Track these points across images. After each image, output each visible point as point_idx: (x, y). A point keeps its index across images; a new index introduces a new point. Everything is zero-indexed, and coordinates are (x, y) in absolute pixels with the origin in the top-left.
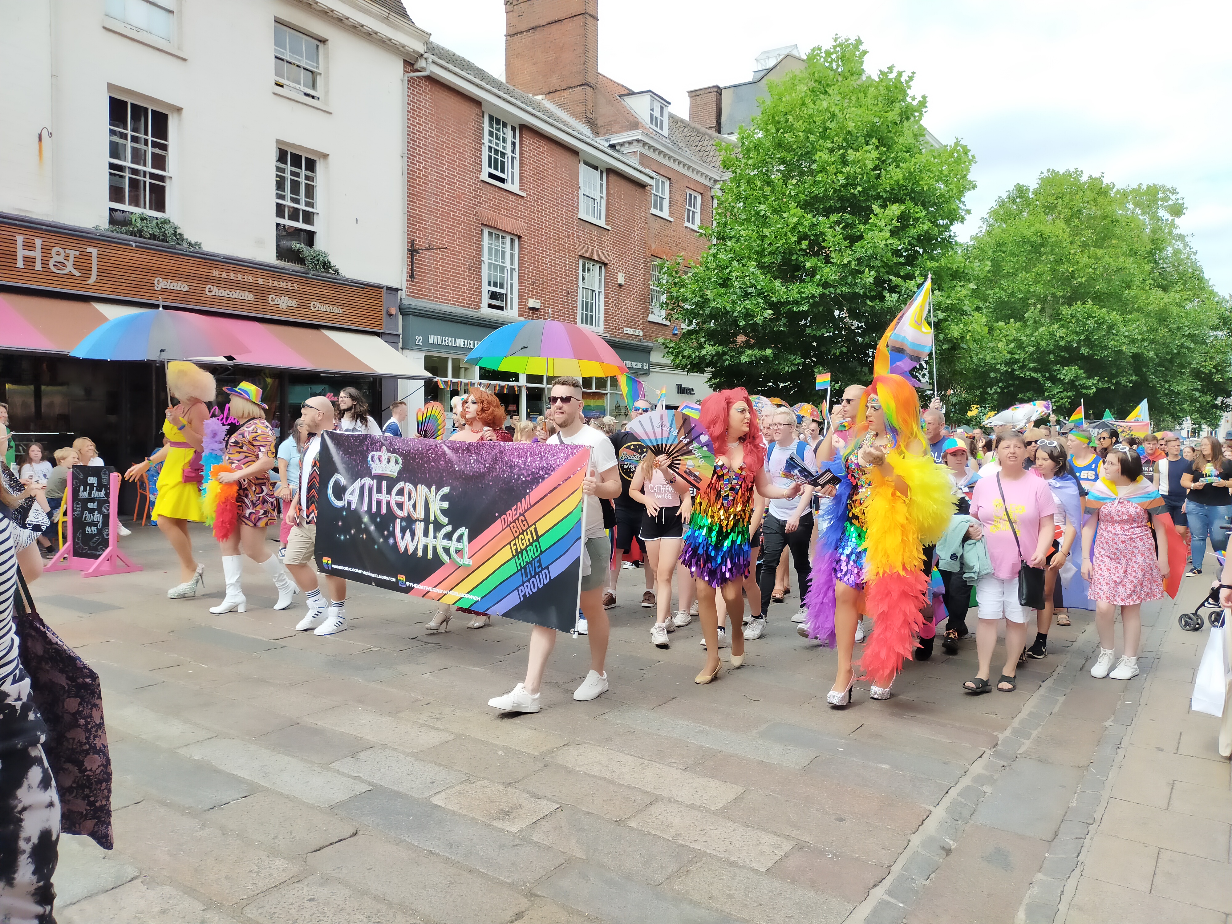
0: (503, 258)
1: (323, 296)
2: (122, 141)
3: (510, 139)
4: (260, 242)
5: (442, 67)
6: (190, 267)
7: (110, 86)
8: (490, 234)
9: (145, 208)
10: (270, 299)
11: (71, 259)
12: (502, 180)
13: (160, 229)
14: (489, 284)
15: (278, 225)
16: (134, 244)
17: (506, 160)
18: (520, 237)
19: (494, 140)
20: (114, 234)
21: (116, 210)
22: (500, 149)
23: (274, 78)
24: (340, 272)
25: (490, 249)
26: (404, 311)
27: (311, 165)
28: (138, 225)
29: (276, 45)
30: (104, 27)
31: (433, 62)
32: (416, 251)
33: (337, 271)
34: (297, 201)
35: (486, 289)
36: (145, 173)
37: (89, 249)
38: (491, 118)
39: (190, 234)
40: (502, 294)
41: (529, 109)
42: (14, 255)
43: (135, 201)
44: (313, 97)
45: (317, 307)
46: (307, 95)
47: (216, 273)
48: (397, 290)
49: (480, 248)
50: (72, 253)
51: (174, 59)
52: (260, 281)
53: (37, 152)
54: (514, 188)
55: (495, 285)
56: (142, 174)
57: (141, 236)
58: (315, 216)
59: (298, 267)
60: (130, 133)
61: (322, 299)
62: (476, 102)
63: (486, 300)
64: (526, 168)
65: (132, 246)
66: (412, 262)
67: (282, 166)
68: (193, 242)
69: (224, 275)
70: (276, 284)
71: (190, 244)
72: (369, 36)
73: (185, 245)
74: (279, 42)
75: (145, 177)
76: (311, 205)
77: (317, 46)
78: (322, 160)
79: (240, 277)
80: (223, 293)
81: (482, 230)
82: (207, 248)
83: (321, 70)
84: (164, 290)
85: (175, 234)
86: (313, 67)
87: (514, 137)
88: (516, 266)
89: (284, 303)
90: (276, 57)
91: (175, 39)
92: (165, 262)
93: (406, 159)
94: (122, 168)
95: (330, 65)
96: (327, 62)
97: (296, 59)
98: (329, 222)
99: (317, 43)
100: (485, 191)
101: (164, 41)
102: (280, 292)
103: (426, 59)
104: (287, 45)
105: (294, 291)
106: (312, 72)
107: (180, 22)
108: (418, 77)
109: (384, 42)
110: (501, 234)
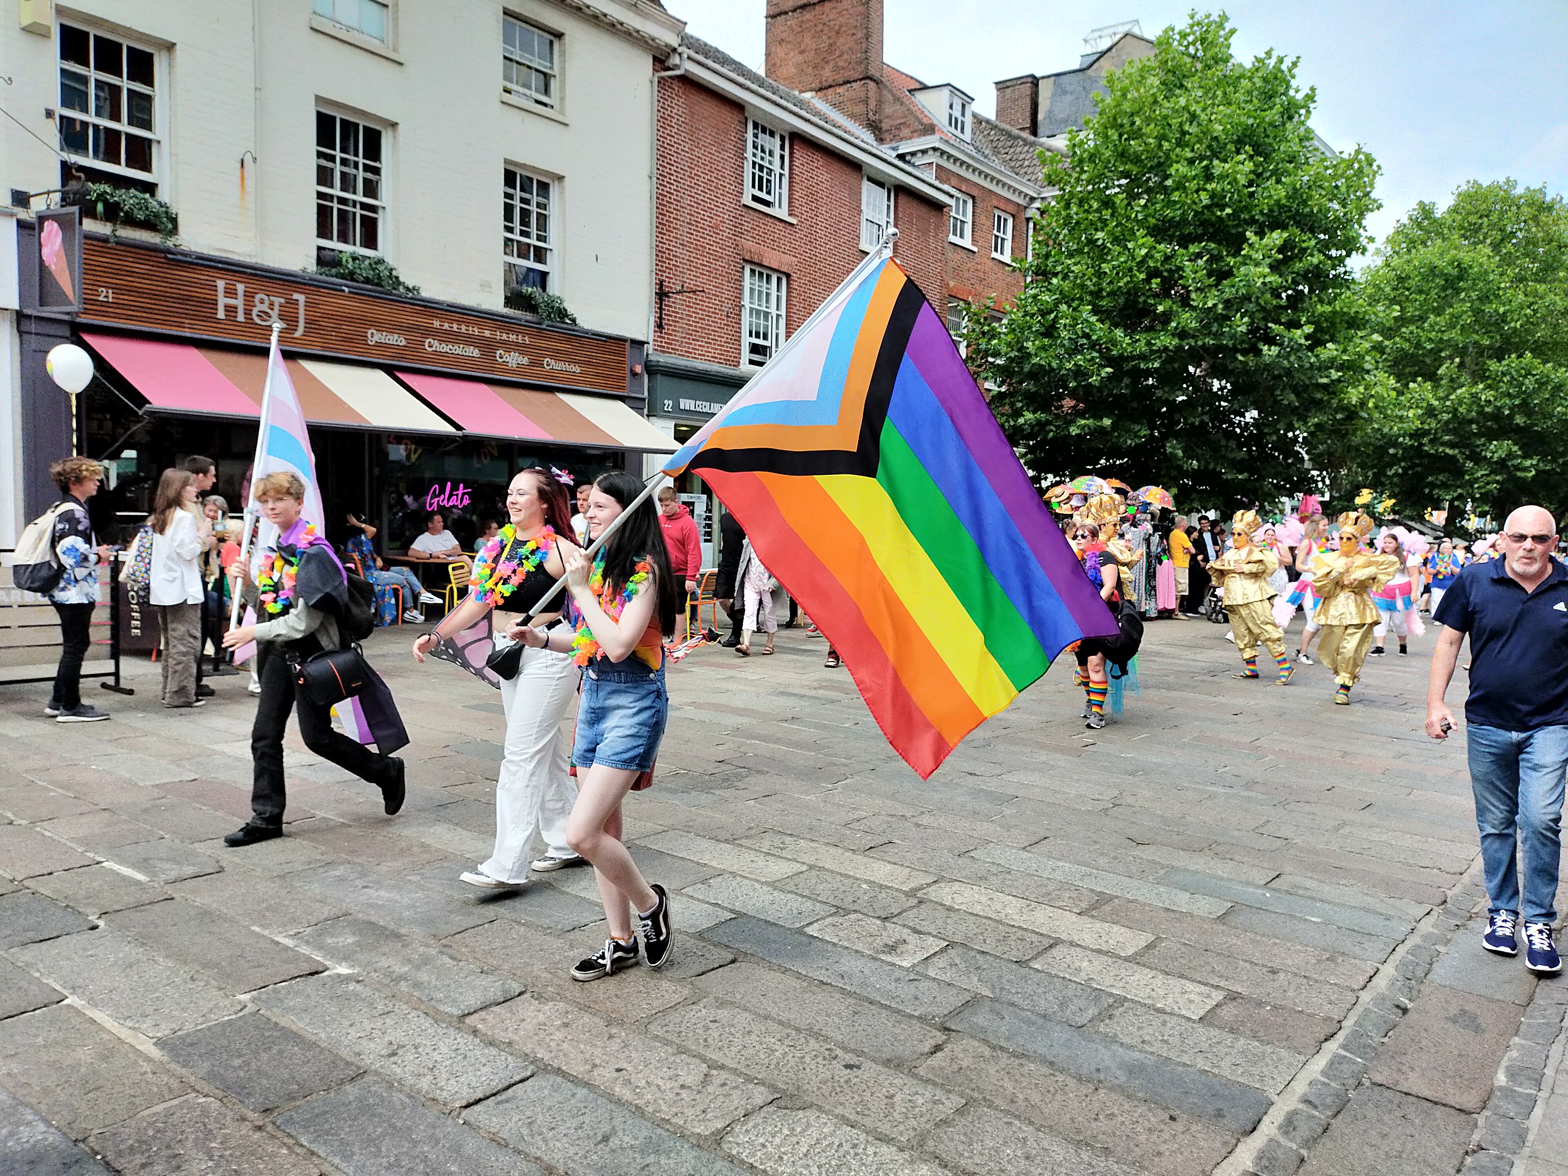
0: (767, 301)
1: (558, 351)
2: (329, 165)
3: (777, 152)
4: (485, 286)
5: (699, 63)
6: (408, 318)
7: (319, 99)
8: (753, 271)
9: (355, 244)
10: (497, 355)
11: (277, 308)
12: (767, 204)
13: (374, 270)
14: (751, 335)
15: (505, 264)
16: (346, 290)
17: (772, 178)
18: (788, 276)
19: (759, 153)
20: (324, 277)
21: (324, 249)
22: (766, 164)
23: (501, 83)
24: (578, 322)
25: (752, 290)
26: (652, 369)
27: (544, 190)
28: (350, 266)
29: (505, 42)
30: (312, 28)
31: (689, 58)
32: (666, 295)
33: (574, 321)
34: (528, 235)
35: (746, 341)
36: (355, 202)
37: (296, 296)
38: (756, 126)
39: (408, 278)
40: (765, 347)
41: (803, 113)
42: (215, 303)
43: (344, 237)
44: (545, 105)
45: (552, 364)
46: (537, 102)
47: (437, 324)
48: (642, 343)
49: (740, 289)
50: (278, 301)
51: (389, 64)
52: (487, 333)
53: (238, 180)
54: (782, 212)
55: (758, 336)
56: (351, 204)
57: (353, 280)
58: (548, 253)
59: (529, 316)
60: (338, 154)
61: (557, 355)
62: (738, 106)
63: (746, 355)
64: (797, 187)
65: (343, 291)
66: (661, 309)
67: (510, 191)
68: (411, 287)
69: (446, 326)
70: (505, 336)
71: (408, 289)
72: (613, 28)
73: (401, 288)
74: (508, 39)
75: (354, 207)
76: (544, 239)
77: (551, 43)
78: (556, 183)
79: (463, 328)
80: (445, 348)
81: (743, 268)
82: (425, 294)
83: (556, 71)
84: (378, 345)
85: (390, 276)
86: (545, 67)
87: (782, 148)
88: (783, 312)
89: (514, 359)
90: (505, 58)
91: (390, 39)
92: (380, 311)
93: (655, 179)
94: (330, 198)
95: (567, 65)
96: (563, 62)
97: (527, 59)
98: (564, 260)
99: (552, 38)
100: (749, 216)
101: (377, 41)
102: (509, 346)
103: (680, 54)
104: (517, 42)
105: (524, 345)
106: (545, 74)
107: (396, 19)
108: (670, 77)
109: (630, 34)
110: (765, 272)
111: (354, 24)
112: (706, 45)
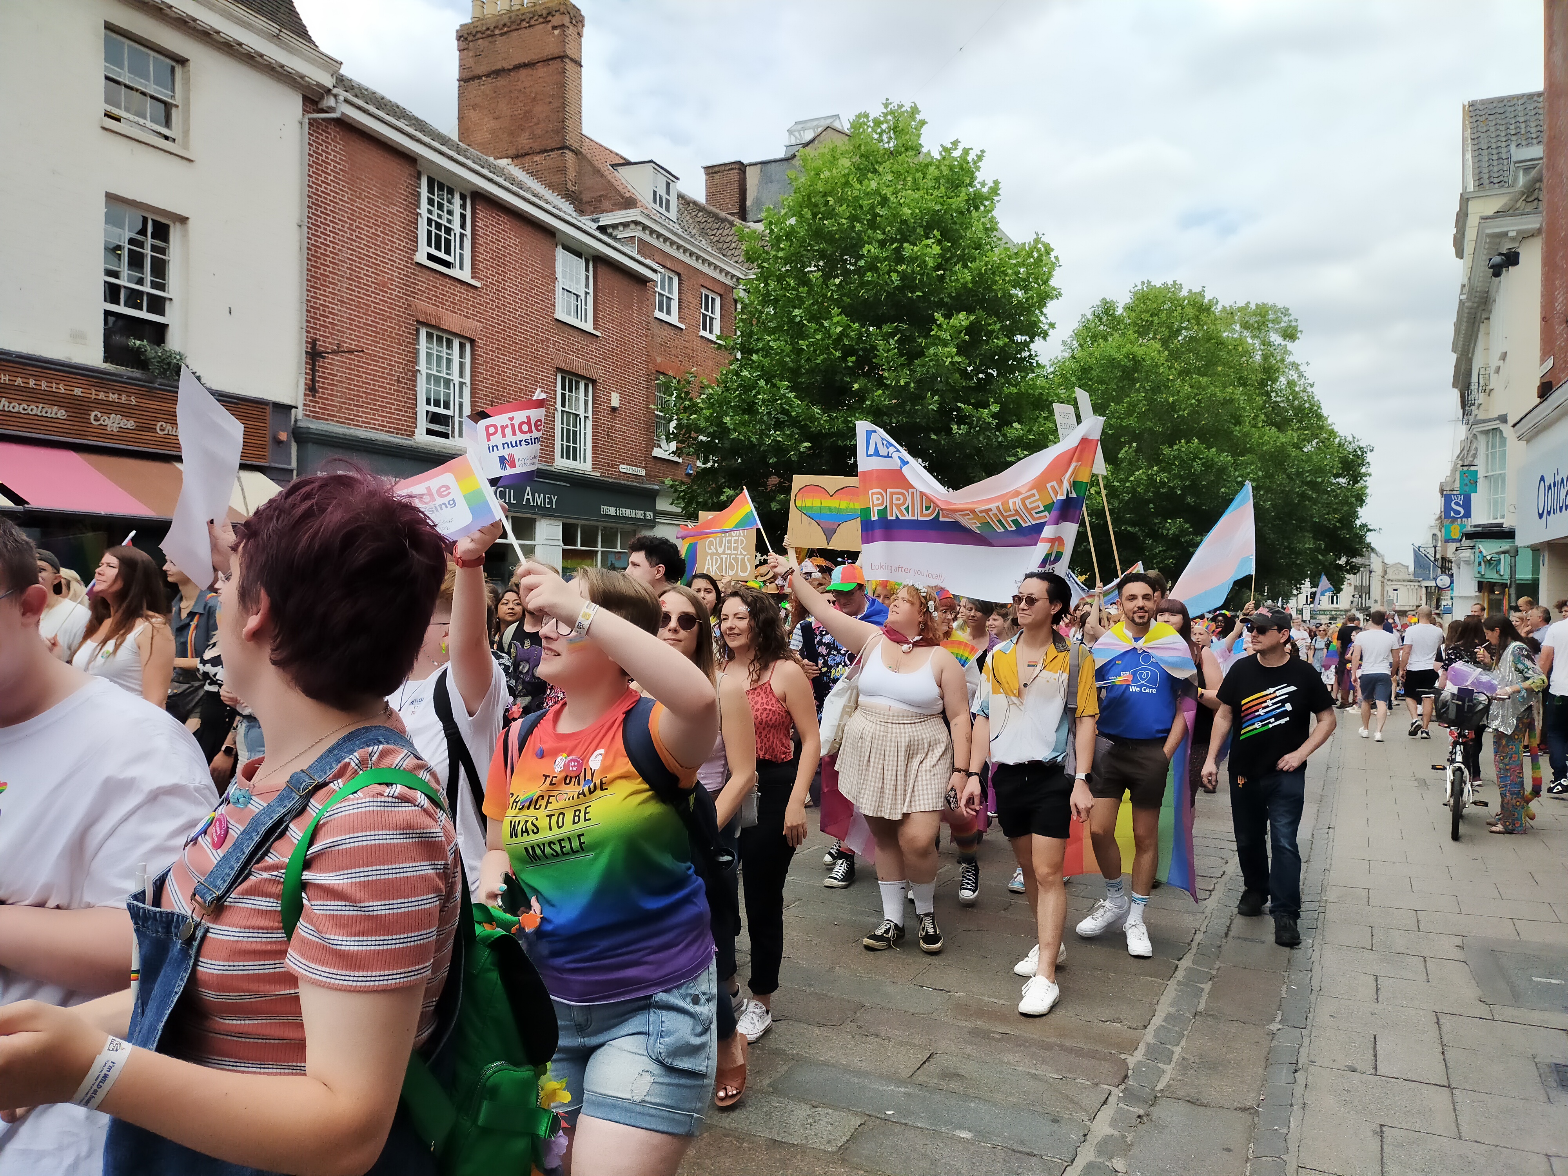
0: (448, 368)
3: (457, 210)
4: (78, 337)
5: (358, 108)
8: (429, 336)
10: (92, 417)
12: (448, 264)
14: (428, 402)
15: (107, 313)
17: (452, 238)
18: (472, 341)
19: (435, 210)
22: (444, 222)
23: (103, 107)
25: (429, 355)
26: (301, 436)
27: (162, 232)
29: (106, 60)
31: (346, 101)
32: (320, 355)
34: (140, 282)
35: (422, 408)
38: (431, 182)
40: (447, 417)
41: (485, 172)
44: (166, 138)
45: (167, 429)
46: (157, 134)
47: (5, 378)
48: (289, 408)
49: (416, 353)
52: (78, 392)
54: (465, 275)
55: (437, 404)
58: (167, 303)
59: (137, 373)
62: (409, 159)
63: (422, 423)
64: (481, 249)
66: (313, 370)
69: (19, 381)
70: (102, 396)
72: (251, 59)
74: (111, 56)
76: (162, 287)
77: (173, 70)
78: (178, 224)
79: (44, 385)
80: (17, 407)
81: (418, 330)
83: (178, 101)
86: (167, 96)
87: (464, 206)
88: (467, 379)
89: (114, 423)
90: (107, 78)
93: (306, 229)
95: (192, 95)
96: (187, 91)
97: (141, 84)
98: (187, 312)
99: (174, 63)
100: (422, 276)
102: (109, 408)
103: (335, 96)
104: (126, 63)
105: (130, 406)
106: (165, 103)
108: (323, 119)
109: (273, 69)
110: (445, 336)
112: (383, 98)
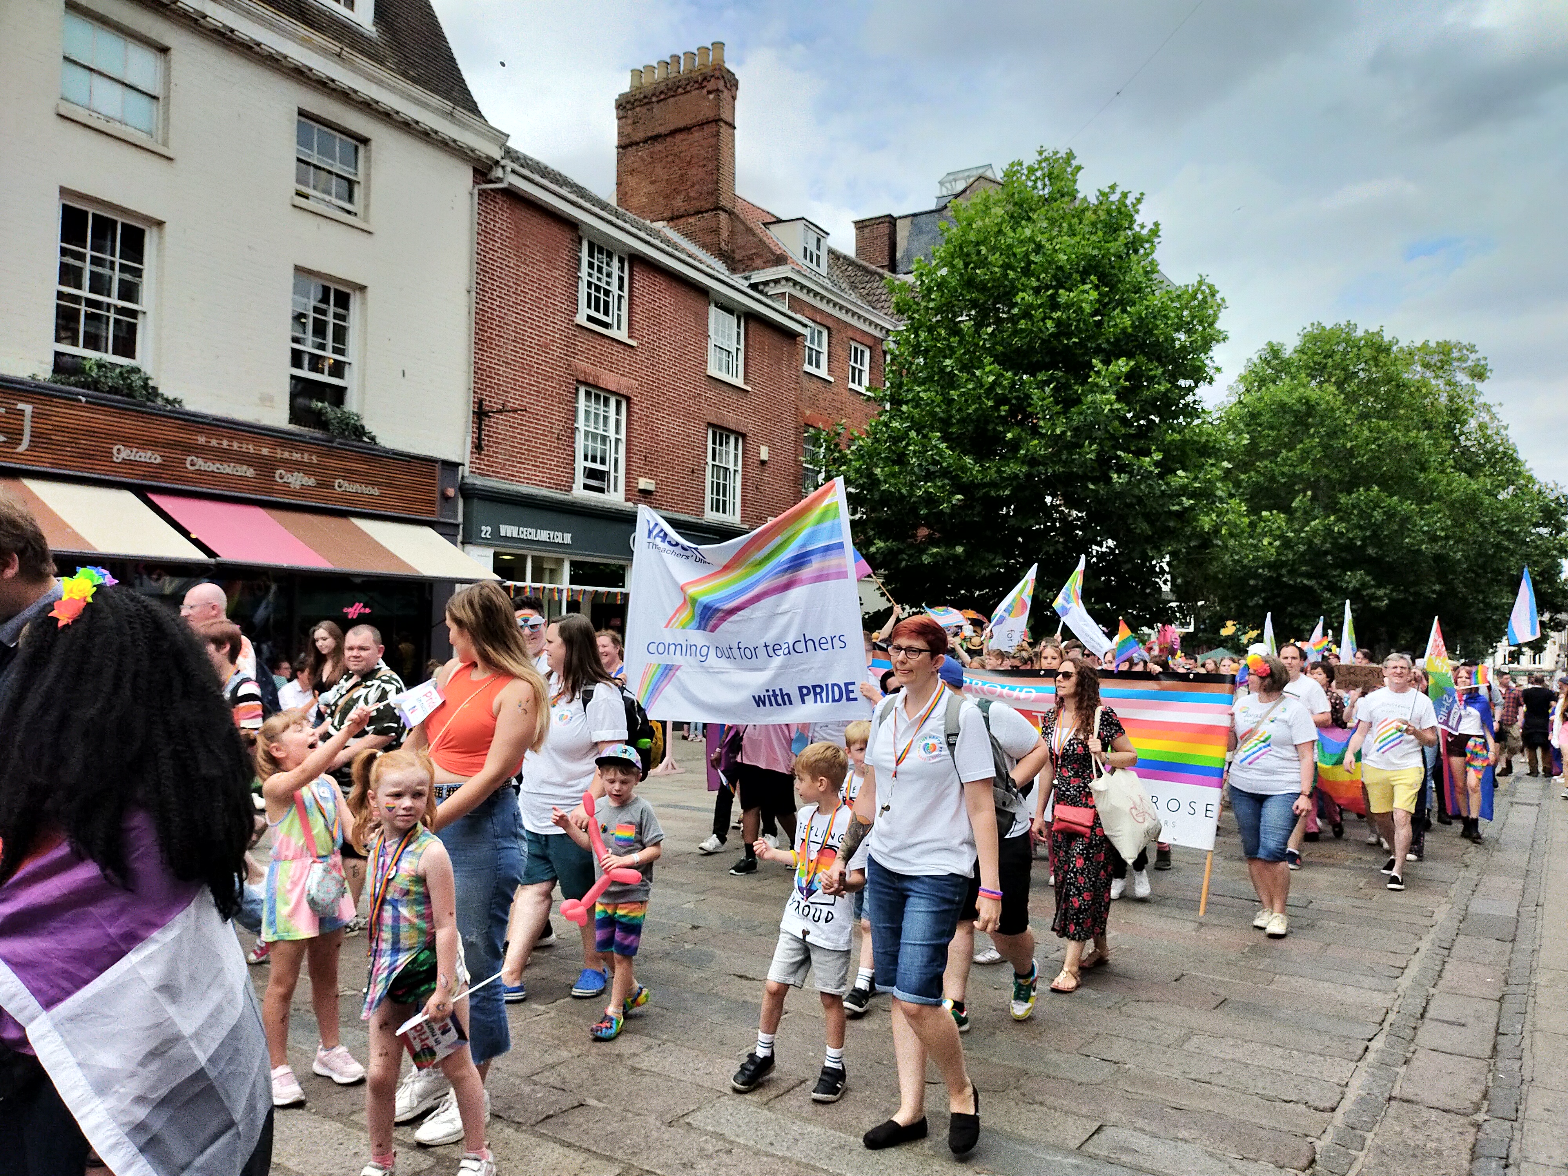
0: (605, 425)
1: (353, 472)
2: (78, 263)
3: (616, 273)
4: (266, 400)
5: (525, 177)
6: (166, 431)
7: (65, 192)
8: (588, 394)
9: (106, 352)
10: (277, 476)
12: (606, 325)
13: (124, 379)
14: (586, 459)
15: (293, 377)
16: (84, 399)
17: (611, 300)
18: (628, 399)
19: (595, 274)
20: (59, 386)
21: (63, 354)
22: (603, 285)
23: (294, 186)
24: (378, 440)
25: (587, 413)
26: (468, 493)
27: (343, 300)
28: (93, 374)
29: (298, 143)
30: (59, 115)
31: (513, 171)
32: (486, 414)
33: (373, 439)
34: (322, 347)
35: (581, 464)
36: (109, 305)
37: (20, 406)
38: (591, 246)
39: (168, 390)
40: (603, 472)
41: (642, 235)
43: (93, 342)
44: (349, 212)
45: (343, 486)
46: (341, 209)
47: (202, 440)
48: (456, 465)
49: (575, 411)
51: (155, 158)
52: (265, 451)
54: (622, 335)
55: (594, 460)
56: (105, 308)
57: (96, 389)
58: (347, 367)
59: (318, 434)
60: (89, 253)
61: (350, 475)
62: (571, 225)
63: (580, 479)
64: (637, 310)
65: (80, 401)
66: (480, 429)
68: (171, 398)
69: (214, 442)
70: (286, 455)
71: (167, 400)
72: (427, 136)
73: (160, 402)
74: (303, 140)
75: (108, 311)
76: (341, 352)
77: (356, 149)
78: (358, 293)
79: (235, 446)
80: (211, 467)
81: (577, 389)
82: (191, 406)
83: (360, 177)
84: (125, 462)
85: (145, 386)
86: (350, 173)
87: (622, 269)
88: (623, 436)
89: (297, 480)
90: (299, 160)
91: (160, 132)
92: (130, 425)
93: (474, 294)
94: (76, 299)
95: (373, 171)
96: (368, 168)
97: (327, 164)
98: (364, 375)
99: (357, 143)
100: (582, 337)
101: (144, 135)
102: (292, 466)
103: (503, 167)
104: (315, 145)
105: (310, 464)
106: (348, 180)
107: (167, 112)
108: (492, 190)
109: (447, 144)
110: (602, 394)
111: (118, 116)
112: (546, 168)
